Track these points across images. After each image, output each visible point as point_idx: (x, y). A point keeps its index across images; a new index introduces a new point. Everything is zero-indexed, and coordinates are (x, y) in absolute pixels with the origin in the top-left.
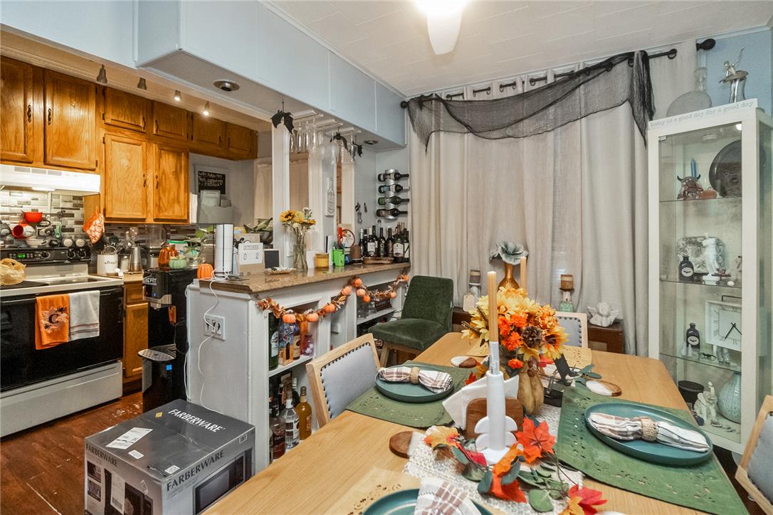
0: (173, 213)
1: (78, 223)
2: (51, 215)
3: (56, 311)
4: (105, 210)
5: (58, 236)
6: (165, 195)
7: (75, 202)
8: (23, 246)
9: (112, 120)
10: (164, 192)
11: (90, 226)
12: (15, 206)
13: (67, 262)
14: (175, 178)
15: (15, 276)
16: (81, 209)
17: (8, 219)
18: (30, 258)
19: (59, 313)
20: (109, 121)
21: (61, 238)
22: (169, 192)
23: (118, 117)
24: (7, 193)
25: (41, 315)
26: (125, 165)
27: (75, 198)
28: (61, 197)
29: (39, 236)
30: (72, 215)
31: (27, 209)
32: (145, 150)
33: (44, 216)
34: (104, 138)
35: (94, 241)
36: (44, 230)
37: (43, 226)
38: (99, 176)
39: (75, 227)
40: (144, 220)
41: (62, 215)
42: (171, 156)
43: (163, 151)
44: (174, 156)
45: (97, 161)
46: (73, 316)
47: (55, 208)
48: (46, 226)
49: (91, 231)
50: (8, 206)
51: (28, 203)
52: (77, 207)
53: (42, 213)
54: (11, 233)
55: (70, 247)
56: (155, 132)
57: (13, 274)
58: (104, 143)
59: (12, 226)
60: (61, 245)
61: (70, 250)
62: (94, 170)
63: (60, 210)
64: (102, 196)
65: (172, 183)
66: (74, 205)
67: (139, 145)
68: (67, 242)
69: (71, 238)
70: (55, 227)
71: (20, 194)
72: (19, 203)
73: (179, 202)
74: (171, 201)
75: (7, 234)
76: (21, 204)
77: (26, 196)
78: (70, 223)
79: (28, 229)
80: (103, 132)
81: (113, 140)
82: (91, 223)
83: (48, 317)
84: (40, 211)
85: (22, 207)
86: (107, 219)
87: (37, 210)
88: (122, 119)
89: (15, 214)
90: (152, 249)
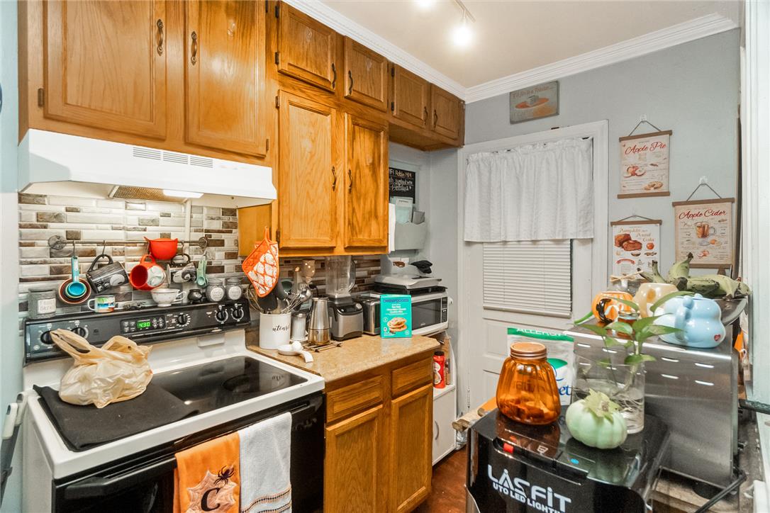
0: (370, 236)
1: (231, 256)
2: (191, 243)
3: (216, 482)
4: (278, 233)
5: (201, 283)
6: (359, 206)
7: (226, 218)
8: (147, 303)
9: (289, 64)
10: (358, 199)
11: (254, 264)
12: (135, 229)
13: (217, 330)
14: (372, 176)
15: (134, 379)
16: (234, 231)
17: (122, 253)
18: (158, 327)
19: (222, 483)
20: (283, 66)
21: (206, 286)
22: (365, 199)
23: (298, 59)
24: (120, 203)
25: (185, 498)
26: (308, 150)
27: (227, 212)
28: (205, 210)
29: (173, 285)
30: (221, 243)
31: (153, 234)
32: (334, 122)
33: (179, 246)
34: (277, 98)
35: (262, 292)
36: (180, 273)
37: (178, 265)
38: (270, 169)
39: (226, 262)
40: (331, 249)
41: (207, 242)
42: (367, 137)
43: (357, 128)
44: (371, 136)
45: (267, 140)
46: (246, 485)
47: (196, 231)
48: (184, 265)
49: (256, 273)
50: (124, 228)
51: (154, 222)
52: (228, 228)
53: (176, 241)
54: (127, 281)
55: (220, 302)
56: (347, 93)
57: (129, 377)
58: (278, 107)
59: (129, 268)
60: (206, 299)
61: (220, 307)
62: (261, 158)
63: (203, 235)
64: (275, 207)
65: (368, 183)
66: (225, 224)
67: (327, 115)
68: (216, 294)
69: (220, 285)
70: (196, 264)
71: (142, 207)
72: (141, 222)
73: (376, 217)
74: (367, 216)
75: (121, 284)
76: (144, 224)
77: (152, 210)
78: (218, 256)
79: (155, 273)
80: (276, 87)
81: (291, 103)
82: (256, 259)
83: (199, 497)
84: (173, 238)
85: (145, 230)
86: (282, 250)
87: (169, 236)
88: (303, 65)
89: (134, 244)
90: (339, 299)
